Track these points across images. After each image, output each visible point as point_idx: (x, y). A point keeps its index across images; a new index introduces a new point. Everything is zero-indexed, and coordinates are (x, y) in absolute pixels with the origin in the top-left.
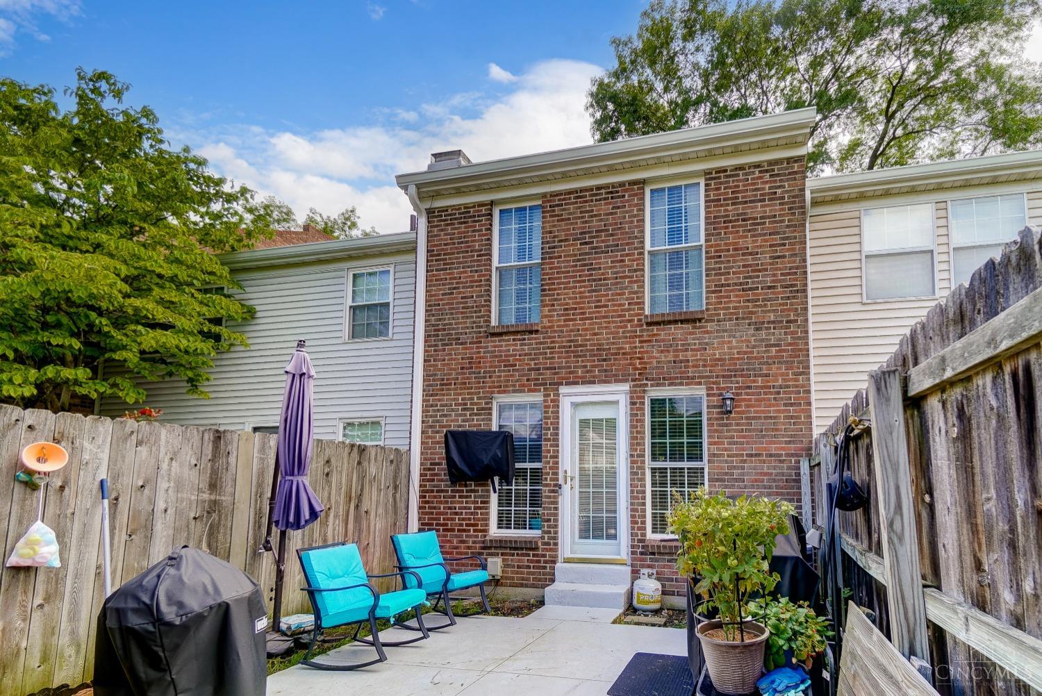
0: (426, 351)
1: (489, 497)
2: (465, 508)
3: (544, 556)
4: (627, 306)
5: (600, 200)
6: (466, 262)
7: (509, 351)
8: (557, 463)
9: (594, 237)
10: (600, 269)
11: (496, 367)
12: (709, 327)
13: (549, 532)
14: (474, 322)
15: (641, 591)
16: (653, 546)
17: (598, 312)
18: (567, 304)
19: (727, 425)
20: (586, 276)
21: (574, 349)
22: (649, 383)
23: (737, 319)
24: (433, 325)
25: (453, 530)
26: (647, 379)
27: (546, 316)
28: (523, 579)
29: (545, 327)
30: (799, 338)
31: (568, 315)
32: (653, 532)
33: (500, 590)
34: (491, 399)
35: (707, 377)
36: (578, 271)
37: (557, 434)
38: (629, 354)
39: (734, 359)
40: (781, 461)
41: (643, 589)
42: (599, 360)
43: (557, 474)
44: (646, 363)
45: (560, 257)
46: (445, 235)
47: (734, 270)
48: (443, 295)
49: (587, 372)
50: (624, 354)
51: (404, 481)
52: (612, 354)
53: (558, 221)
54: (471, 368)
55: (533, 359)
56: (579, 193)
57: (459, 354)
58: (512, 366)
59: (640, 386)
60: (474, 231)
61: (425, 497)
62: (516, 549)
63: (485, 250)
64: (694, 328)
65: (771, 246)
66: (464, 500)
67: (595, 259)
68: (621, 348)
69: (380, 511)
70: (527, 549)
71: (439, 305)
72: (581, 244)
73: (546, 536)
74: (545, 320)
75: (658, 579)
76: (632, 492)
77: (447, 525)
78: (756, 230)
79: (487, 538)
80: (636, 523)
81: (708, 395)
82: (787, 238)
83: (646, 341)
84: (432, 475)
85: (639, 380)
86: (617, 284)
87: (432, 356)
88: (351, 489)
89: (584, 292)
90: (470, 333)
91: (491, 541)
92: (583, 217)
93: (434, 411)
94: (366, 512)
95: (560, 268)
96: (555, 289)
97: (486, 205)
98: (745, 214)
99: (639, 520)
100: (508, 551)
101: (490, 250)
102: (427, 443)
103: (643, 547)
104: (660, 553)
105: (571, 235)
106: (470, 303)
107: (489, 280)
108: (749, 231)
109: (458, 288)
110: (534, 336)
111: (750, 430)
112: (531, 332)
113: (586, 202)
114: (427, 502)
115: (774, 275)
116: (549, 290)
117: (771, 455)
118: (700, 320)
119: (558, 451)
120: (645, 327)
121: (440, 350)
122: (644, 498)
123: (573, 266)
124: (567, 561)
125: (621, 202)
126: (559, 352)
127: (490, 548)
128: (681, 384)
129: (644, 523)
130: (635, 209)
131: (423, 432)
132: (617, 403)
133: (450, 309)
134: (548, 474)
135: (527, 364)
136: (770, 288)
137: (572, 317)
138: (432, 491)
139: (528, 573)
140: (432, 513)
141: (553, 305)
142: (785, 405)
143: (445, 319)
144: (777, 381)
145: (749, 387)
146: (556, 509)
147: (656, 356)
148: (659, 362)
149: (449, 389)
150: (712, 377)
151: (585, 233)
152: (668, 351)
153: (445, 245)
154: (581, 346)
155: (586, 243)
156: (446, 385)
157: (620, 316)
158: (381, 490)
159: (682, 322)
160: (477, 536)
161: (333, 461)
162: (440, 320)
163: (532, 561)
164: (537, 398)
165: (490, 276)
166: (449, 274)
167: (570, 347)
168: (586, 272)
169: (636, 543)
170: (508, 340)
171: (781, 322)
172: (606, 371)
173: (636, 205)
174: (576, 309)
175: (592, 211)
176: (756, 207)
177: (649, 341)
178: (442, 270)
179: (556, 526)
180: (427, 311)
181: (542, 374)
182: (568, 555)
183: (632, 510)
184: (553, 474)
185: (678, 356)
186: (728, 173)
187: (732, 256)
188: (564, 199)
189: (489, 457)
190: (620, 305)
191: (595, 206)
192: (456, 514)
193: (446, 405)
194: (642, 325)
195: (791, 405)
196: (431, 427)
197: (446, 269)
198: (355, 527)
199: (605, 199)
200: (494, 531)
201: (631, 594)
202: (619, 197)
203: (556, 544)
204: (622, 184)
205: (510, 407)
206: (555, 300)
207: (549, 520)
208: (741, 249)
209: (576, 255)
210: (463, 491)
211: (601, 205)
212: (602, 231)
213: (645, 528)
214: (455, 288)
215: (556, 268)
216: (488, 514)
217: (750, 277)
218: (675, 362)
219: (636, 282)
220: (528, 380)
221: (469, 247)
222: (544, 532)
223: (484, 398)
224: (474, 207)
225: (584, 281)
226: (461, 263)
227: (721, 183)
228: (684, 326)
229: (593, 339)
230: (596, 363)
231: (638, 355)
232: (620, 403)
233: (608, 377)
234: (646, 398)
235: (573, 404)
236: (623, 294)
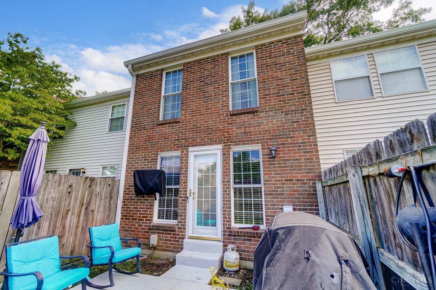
0: (131, 134)
1: (153, 203)
2: (142, 208)
3: (178, 235)
4: (221, 108)
5: (208, 63)
6: (150, 94)
7: (166, 132)
8: (186, 186)
9: (206, 79)
10: (208, 92)
11: (160, 139)
12: (262, 114)
13: (181, 222)
14: (152, 120)
15: (228, 260)
16: (235, 232)
17: (207, 111)
18: (193, 109)
19: (273, 164)
20: (202, 95)
21: (196, 130)
22: (232, 144)
23: (275, 110)
24: (135, 122)
25: (136, 219)
26: (231, 142)
27: (183, 115)
28: (167, 247)
29: (183, 120)
30: (309, 118)
31: (193, 114)
32: (235, 223)
33: (156, 252)
34: (157, 154)
35: (262, 139)
36: (198, 94)
37: (187, 171)
38: (222, 130)
39: (275, 130)
40: (304, 183)
41: (228, 258)
42: (207, 134)
43: (186, 191)
44: (230, 134)
45: (190, 88)
46: (143, 84)
47: (272, 87)
48: (140, 109)
49: (202, 140)
50: (220, 130)
51: (116, 194)
53: (190, 73)
54: (149, 140)
55: (177, 135)
56: (199, 62)
57: (145, 134)
58: (167, 138)
59: (228, 145)
60: (154, 81)
61: (125, 202)
62: (165, 230)
63: (159, 88)
64: (254, 116)
65: (290, 75)
66: (142, 204)
67: (206, 88)
68: (218, 128)
69: (101, 209)
70: (170, 231)
71: (138, 113)
72: (200, 82)
73: (180, 224)
74: (183, 117)
75: (237, 251)
76: (224, 201)
77: (133, 216)
78: (281, 68)
79: (151, 224)
80: (226, 218)
81: (262, 149)
82: (298, 71)
83: (230, 124)
84: (129, 191)
85: (227, 143)
86: (216, 98)
87: (133, 136)
88: (83, 199)
89: (201, 103)
90: (150, 125)
91: (153, 226)
92: (200, 71)
93: (132, 161)
94: (92, 211)
95: (190, 93)
96: (188, 103)
97: (160, 70)
98: (276, 62)
99: (227, 217)
100: (161, 231)
101: (161, 88)
102: (128, 176)
103: (229, 232)
104: (238, 236)
105: (195, 79)
106: (151, 111)
107: (160, 101)
108: (279, 69)
109: (146, 106)
110: (178, 124)
111: (286, 167)
112: (176, 123)
113: (202, 64)
114: (126, 205)
115: (293, 88)
116: (185, 103)
117: (298, 180)
118: (257, 112)
119: (187, 180)
120: (229, 117)
121: (137, 133)
122: (230, 204)
123: (196, 92)
124: (190, 238)
125: (218, 63)
126: (189, 131)
127: (152, 229)
128: (248, 144)
129: (230, 218)
130: (224, 65)
131: (126, 171)
132: (216, 154)
133: (142, 115)
134: (182, 191)
135: (174, 137)
136: (291, 94)
137: (195, 114)
138: (128, 199)
139: (170, 244)
140: (127, 210)
141: (187, 110)
142: (304, 152)
143: (140, 119)
144: (299, 140)
145: (284, 144)
146: (185, 209)
147: (235, 131)
148: (237, 133)
149: (139, 151)
150: (264, 139)
151: (201, 77)
152: (241, 128)
153: (142, 88)
154: (199, 127)
155: (202, 82)
156: (138, 148)
157: (218, 112)
158: (102, 199)
159: (248, 113)
160: (147, 223)
161: (74, 186)
162: (138, 120)
163: (172, 237)
164: (178, 153)
165: (160, 99)
166: (143, 100)
167: (194, 128)
168: (202, 94)
169: (226, 229)
170: (166, 127)
171: (299, 110)
172: (211, 139)
173: (225, 63)
174: (197, 111)
175: (205, 68)
176: (281, 58)
177: (232, 123)
178: (140, 98)
179: (185, 219)
180: (133, 116)
181: (181, 142)
182: (190, 234)
183: (224, 211)
184: (184, 191)
185: (246, 130)
186: (266, 46)
187: (271, 81)
188: (193, 65)
189: (152, 183)
190: (217, 107)
191: (206, 65)
192: (138, 211)
193: (137, 158)
194: (228, 116)
195: (308, 152)
196: (130, 168)
197: (142, 98)
198: (84, 219)
199: (210, 62)
200: (156, 220)
201: (222, 261)
202: (217, 61)
203: (184, 229)
204: (218, 56)
205: (166, 158)
206: (188, 107)
207: (181, 216)
208: (275, 77)
209: (197, 87)
210: (141, 200)
211: (208, 65)
212: (209, 76)
213: (231, 221)
214: (145, 106)
215: (188, 93)
216: (153, 211)
217: (281, 90)
218: (245, 133)
219: (225, 96)
220: (174, 145)
221: (152, 88)
222: (179, 222)
223: (154, 154)
224: (155, 72)
225: (201, 98)
226: (148, 95)
227: (263, 50)
228: (249, 115)
229: (205, 124)
230: (206, 135)
231: (226, 131)
232: (218, 154)
233: (211, 143)
234: (231, 152)
235: (195, 156)
236: (219, 102)
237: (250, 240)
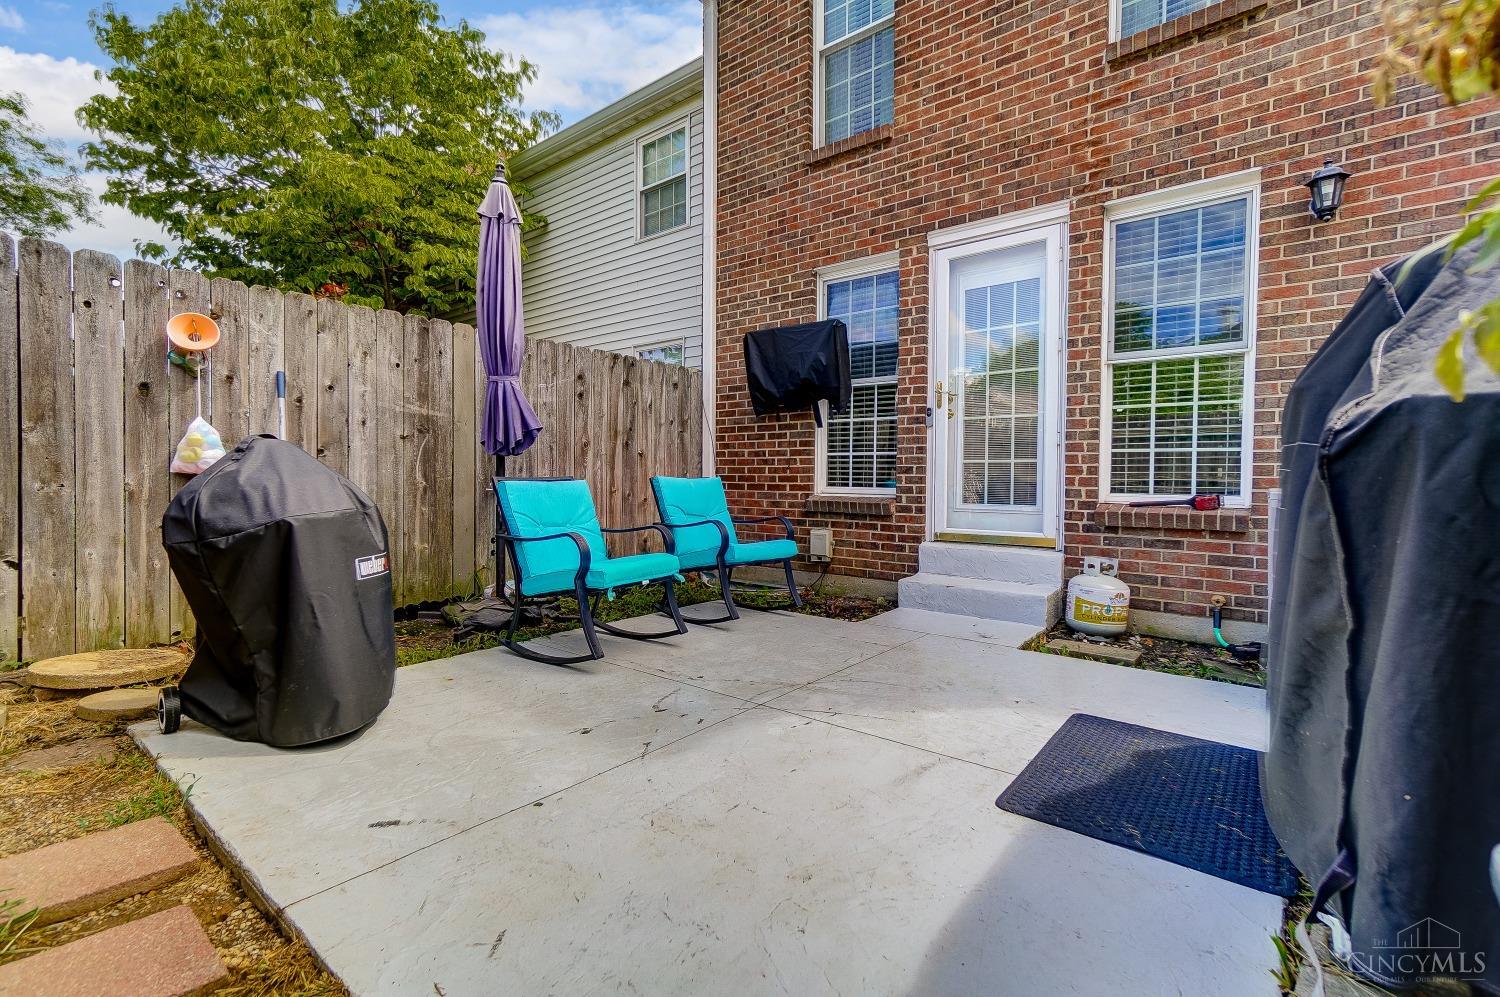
0: (719, 218)
1: (812, 434)
2: (778, 453)
3: (901, 529)
4: (1066, 42)
6: (773, 56)
7: (840, 188)
8: (924, 371)
11: (820, 220)
12: (1278, 24)
13: (910, 490)
14: (786, 154)
15: (1084, 597)
16: (1114, 515)
17: (1004, 72)
18: (943, 75)
19: (1316, 248)
21: (957, 159)
22: (1115, 189)
24: (728, 175)
25: (761, 487)
26: (1109, 183)
27: (904, 109)
28: (866, 564)
29: (902, 131)
31: (944, 95)
32: (1113, 490)
33: (830, 579)
34: (815, 275)
35: (1266, 145)
37: (924, 320)
38: (1071, 138)
41: (1088, 592)
42: (1005, 168)
43: (924, 390)
44: (1109, 149)
46: (743, 22)
48: (741, 121)
49: (982, 195)
50: (1059, 141)
51: (695, 415)
52: (1033, 149)
54: (783, 230)
55: (882, 193)
57: (765, 211)
58: (846, 212)
59: (1094, 200)
61: (723, 438)
62: (854, 516)
63: (802, 24)
64: (1236, 38)
66: (777, 441)
68: (1052, 133)
69: (662, 454)
70: (872, 517)
71: (736, 140)
73: (904, 496)
74: (902, 117)
75: (1120, 577)
76: (1071, 413)
77: (753, 479)
79: (810, 499)
80: (1079, 471)
81: (1265, 188)
83: (1109, 104)
84: (731, 405)
85: (1092, 188)
87: (727, 223)
88: (616, 419)
89: (977, 41)
90: (780, 173)
91: (816, 503)
93: (732, 308)
94: (640, 454)
95: (929, 9)
96: (920, 54)
99: (1085, 467)
100: (842, 520)
101: (810, 22)
102: (725, 358)
103: (1091, 517)
104: (1128, 529)
106: (780, 122)
107: (809, 76)
109: (761, 104)
110: (883, 151)
112: (876, 145)
114: (726, 446)
116: (909, 60)
118: (1253, 15)
119: (925, 350)
120: (1107, 73)
121: (738, 212)
122: (1097, 424)
124: (940, 538)
126: (927, 171)
127: (814, 514)
128: (1195, 176)
129: (1094, 471)
131: (718, 343)
132: (1041, 245)
133: (750, 141)
134: (907, 391)
135: (870, 205)
137: (952, 97)
138: (733, 430)
139: (874, 556)
140: (733, 462)
141: (917, 84)
143: (743, 161)
146: (922, 450)
147: (1134, 130)
148: (1139, 141)
149: (752, 271)
152: (1164, 111)
153: (743, 39)
154: (968, 148)
156: (747, 264)
157: (1053, 66)
158: (661, 425)
159: (1202, 33)
160: (795, 496)
162: (737, 163)
163: (880, 537)
164: (888, 262)
165: (811, 68)
166: (749, 85)
167: (949, 154)
169: (1076, 509)
170: (840, 170)
172: (1019, 185)
174: (960, 79)
177: (1118, 100)
178: (739, 81)
179: (922, 480)
180: (719, 155)
181: (897, 216)
182: (942, 528)
183: (1069, 448)
184: (917, 390)
185: (1187, 116)
189: (807, 366)
190: (1051, 43)
192: (766, 462)
193: (749, 297)
194: (1101, 72)
196: (729, 333)
197: (745, 78)
200: (821, 488)
201: (1061, 602)
203: (921, 510)
205: (843, 287)
206: (921, 73)
207: (909, 470)
210: (773, 428)
213: (1097, 480)
214: (757, 106)
215: (921, 14)
216: (811, 461)
218: (1179, 131)
220: (873, 232)
221: (776, 30)
222: (901, 490)
223: (803, 276)
225: (976, 20)
226: (765, 60)
228: (1207, 43)
229: (993, 130)
230: (999, 174)
231: (1089, 138)
232: (1048, 243)
233: (1025, 197)
234: (1107, 224)
235: (952, 262)
236: (1058, 19)
237: (1178, 545)
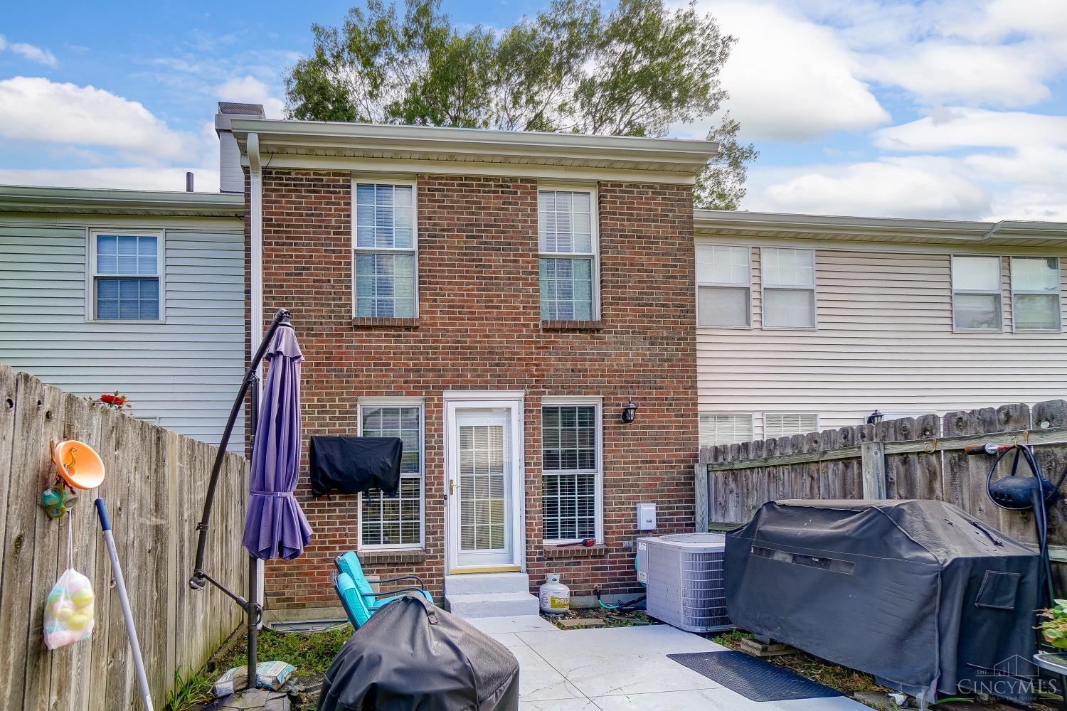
1: (357, 510)
2: (328, 523)
3: (429, 570)
4: (521, 310)
5: (489, 192)
6: (319, 239)
7: (379, 347)
8: (442, 472)
9: (483, 231)
10: (490, 266)
11: (363, 365)
12: (608, 337)
13: (436, 545)
14: (333, 311)
17: (489, 313)
18: (453, 301)
19: (624, 434)
20: (475, 272)
21: (461, 351)
22: (547, 390)
23: (633, 332)
26: (544, 386)
27: (427, 312)
29: (425, 324)
31: (454, 313)
34: (356, 401)
35: (606, 387)
36: (466, 266)
37: (442, 442)
38: (525, 359)
39: (630, 371)
40: (672, 467)
42: (491, 365)
43: (442, 484)
44: (543, 370)
45: (443, 248)
46: (288, 202)
47: (630, 284)
48: (287, 274)
49: (478, 376)
50: (519, 359)
52: (506, 359)
53: (439, 207)
55: (412, 359)
56: (464, 181)
58: (384, 365)
59: (538, 393)
60: (328, 204)
62: (394, 565)
64: (593, 337)
66: (326, 515)
67: (484, 255)
68: (515, 354)
70: (408, 564)
71: (281, 286)
72: (467, 237)
73: (431, 549)
74: (425, 316)
76: (529, 500)
80: (533, 530)
81: (604, 405)
83: (543, 348)
85: (536, 387)
86: (510, 285)
89: (473, 290)
90: (327, 323)
92: (469, 208)
95: (442, 259)
96: (438, 283)
97: (344, 175)
99: (537, 528)
100: (385, 567)
103: (540, 553)
104: (558, 558)
105: (455, 225)
106: (326, 288)
107: (350, 264)
110: (412, 333)
111: (646, 439)
112: (408, 328)
113: (473, 191)
115: (667, 294)
116: (430, 284)
117: (664, 462)
118: (598, 330)
119: (443, 460)
120: (541, 333)
123: (459, 260)
124: (453, 572)
125: (513, 198)
126: (443, 353)
128: (580, 393)
130: (529, 208)
132: (508, 409)
133: (297, 292)
134: (432, 484)
135: (404, 364)
136: (663, 305)
137: (458, 315)
141: (435, 300)
142: (676, 416)
144: (670, 393)
145: (645, 399)
147: (553, 363)
148: (557, 370)
150: (610, 387)
151: (472, 225)
152: (567, 360)
153: (288, 214)
154: (469, 348)
155: (473, 237)
157: (514, 319)
159: (581, 330)
164: (417, 402)
165: (348, 259)
166: (295, 250)
167: (457, 348)
168: (474, 268)
169: (533, 550)
170: (379, 336)
171: (673, 339)
172: (499, 376)
173: (530, 204)
174: (463, 307)
175: (480, 203)
177: (547, 348)
178: (285, 244)
179: (443, 538)
181: (423, 376)
182: (454, 567)
184: (439, 484)
185: (576, 365)
186: (623, 188)
187: (628, 270)
188: (445, 185)
189: (375, 466)
190: (514, 307)
191: (483, 197)
194: (538, 331)
195: (682, 416)
197: (290, 244)
199: (494, 192)
202: (510, 192)
203: (443, 557)
204: (513, 180)
206: (438, 295)
207: (435, 533)
209: (462, 248)
211: (489, 198)
212: (492, 226)
214: (304, 269)
215: (438, 259)
216: (357, 529)
217: (645, 293)
218: (573, 371)
219: (531, 285)
220: (406, 382)
221: (322, 221)
222: (429, 545)
223: (348, 400)
224: (328, 174)
225: (472, 278)
226: (311, 239)
227: (616, 197)
228: (582, 335)
229: (484, 342)
230: (488, 367)
231: (534, 362)
232: (512, 410)
233: (502, 383)
234: (541, 406)
235: (458, 410)
236: (517, 296)
237: (579, 563)
